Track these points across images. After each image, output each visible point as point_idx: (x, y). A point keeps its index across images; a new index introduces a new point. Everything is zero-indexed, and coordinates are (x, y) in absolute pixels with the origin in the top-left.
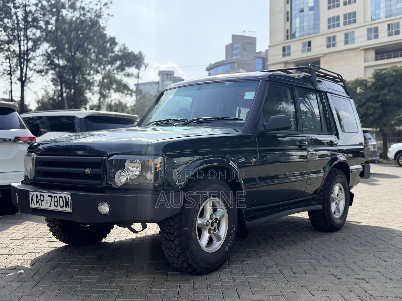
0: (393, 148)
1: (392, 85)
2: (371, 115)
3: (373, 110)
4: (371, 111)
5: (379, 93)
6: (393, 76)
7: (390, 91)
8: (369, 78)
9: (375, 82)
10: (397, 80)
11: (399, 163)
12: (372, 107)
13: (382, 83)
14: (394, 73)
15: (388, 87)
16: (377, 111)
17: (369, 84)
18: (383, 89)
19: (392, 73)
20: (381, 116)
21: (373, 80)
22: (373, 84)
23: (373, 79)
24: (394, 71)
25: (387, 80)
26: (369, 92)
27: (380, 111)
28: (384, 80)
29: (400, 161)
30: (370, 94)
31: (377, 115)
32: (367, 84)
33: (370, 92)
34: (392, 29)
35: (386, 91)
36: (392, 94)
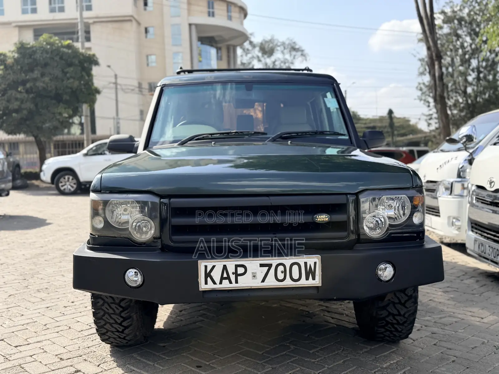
0: (49, 164)
1: (46, 65)
2: (17, 111)
3: (18, 103)
4: (15, 105)
5: (26, 76)
6: (46, 51)
7: (43, 75)
8: (10, 51)
9: (18, 57)
10: (53, 59)
11: (58, 188)
12: (17, 99)
13: (30, 60)
14: (49, 47)
15: (39, 68)
16: (23, 106)
17: (10, 61)
18: (32, 70)
19: (44, 46)
20: (31, 114)
21: (16, 55)
22: (16, 61)
23: (15, 53)
24: (47, 44)
25: (38, 56)
26: (9, 74)
27: (29, 105)
28: (33, 57)
29: (60, 185)
30: (11, 77)
31: (25, 112)
32: (6, 60)
33: (12, 73)
34: (55, 3)
35: (36, 74)
36: (47, 79)
